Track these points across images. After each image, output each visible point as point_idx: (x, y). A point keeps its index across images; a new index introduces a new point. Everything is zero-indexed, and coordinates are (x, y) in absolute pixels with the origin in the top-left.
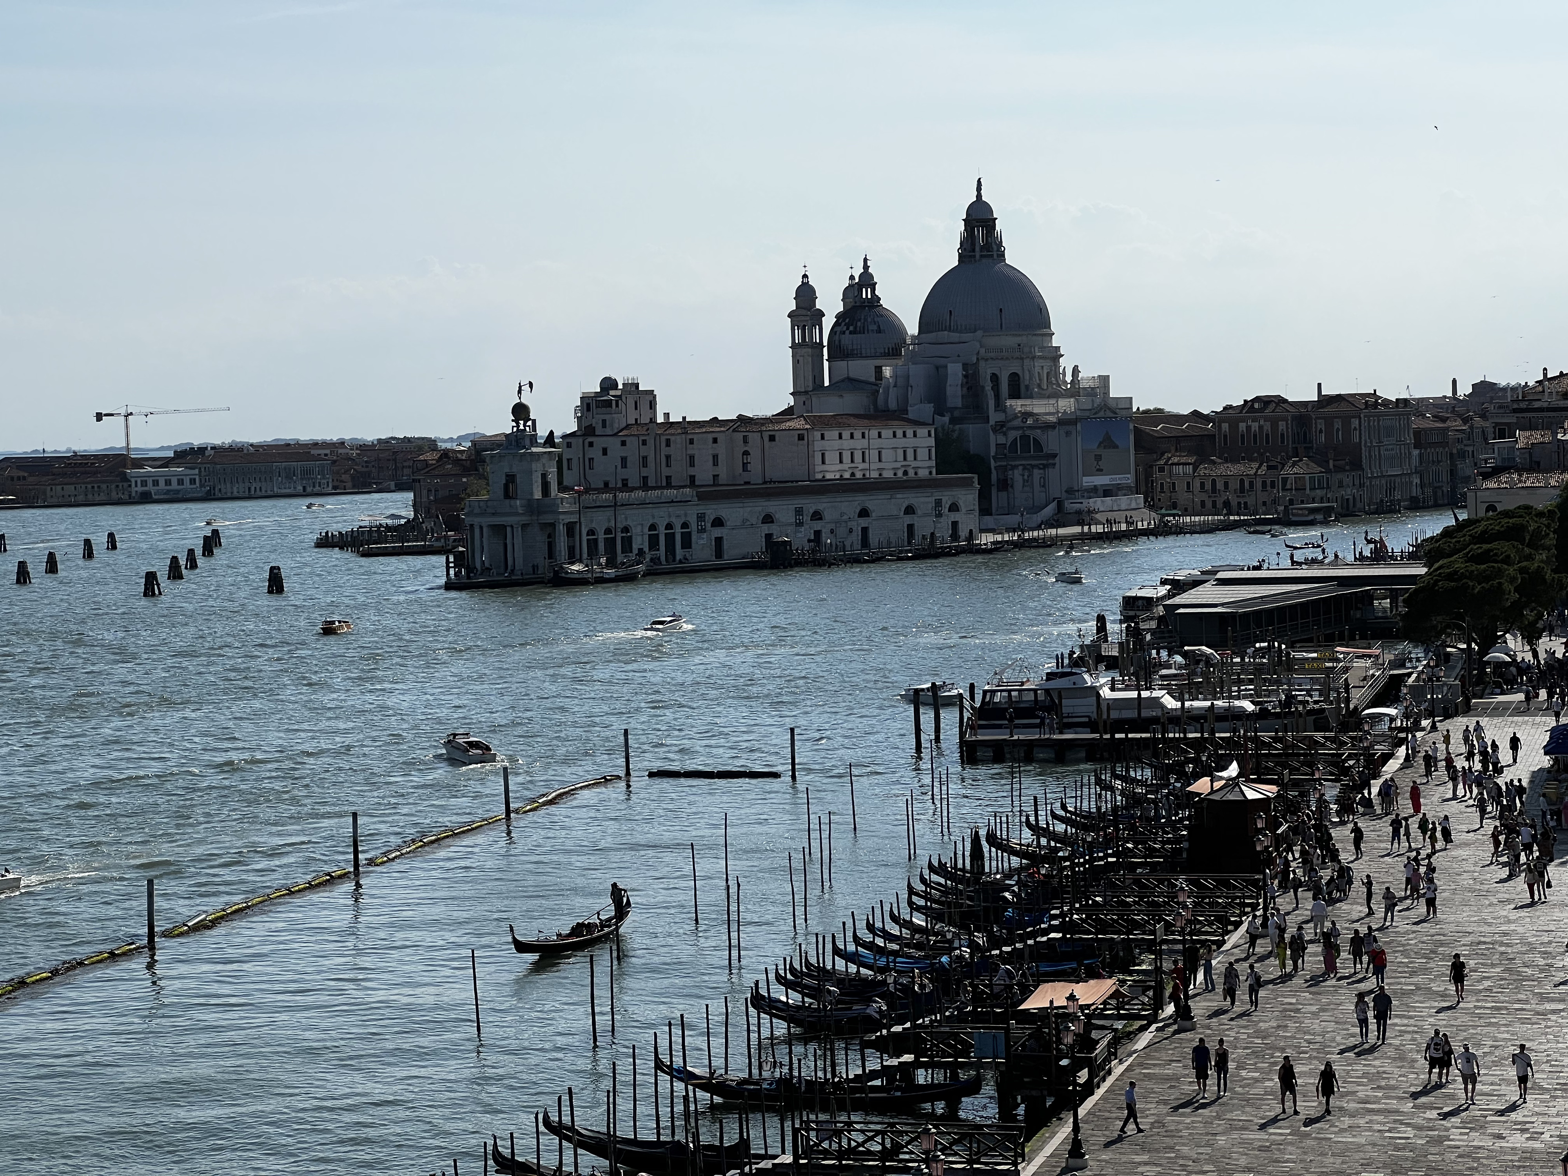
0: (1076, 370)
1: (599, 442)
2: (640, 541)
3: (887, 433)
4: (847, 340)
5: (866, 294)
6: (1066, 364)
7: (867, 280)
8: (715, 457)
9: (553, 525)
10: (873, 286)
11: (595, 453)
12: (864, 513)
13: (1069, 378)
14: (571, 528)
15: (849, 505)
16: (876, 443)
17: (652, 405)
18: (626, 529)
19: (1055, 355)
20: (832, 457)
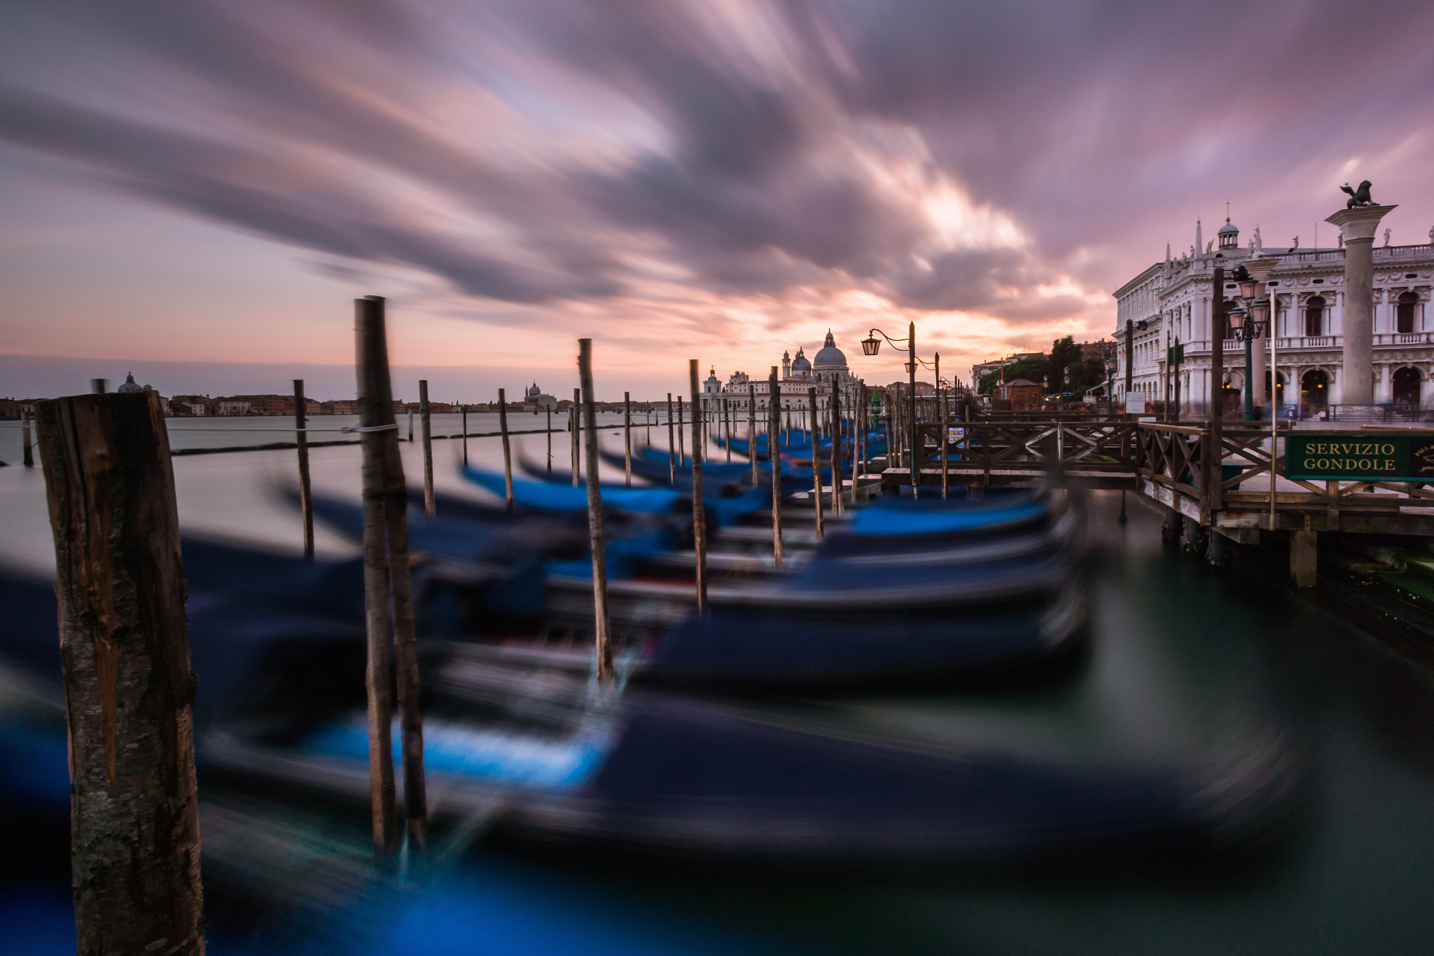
0: (853, 373)
1: (734, 386)
2: (742, 404)
3: (806, 385)
4: (796, 365)
5: (801, 355)
6: (850, 372)
7: (801, 352)
8: (763, 389)
9: (720, 400)
10: (802, 353)
11: (733, 388)
12: (800, 401)
13: (851, 375)
14: (725, 401)
15: (796, 399)
16: (803, 387)
17: (748, 377)
18: (739, 401)
19: (848, 369)
20: (792, 390)
